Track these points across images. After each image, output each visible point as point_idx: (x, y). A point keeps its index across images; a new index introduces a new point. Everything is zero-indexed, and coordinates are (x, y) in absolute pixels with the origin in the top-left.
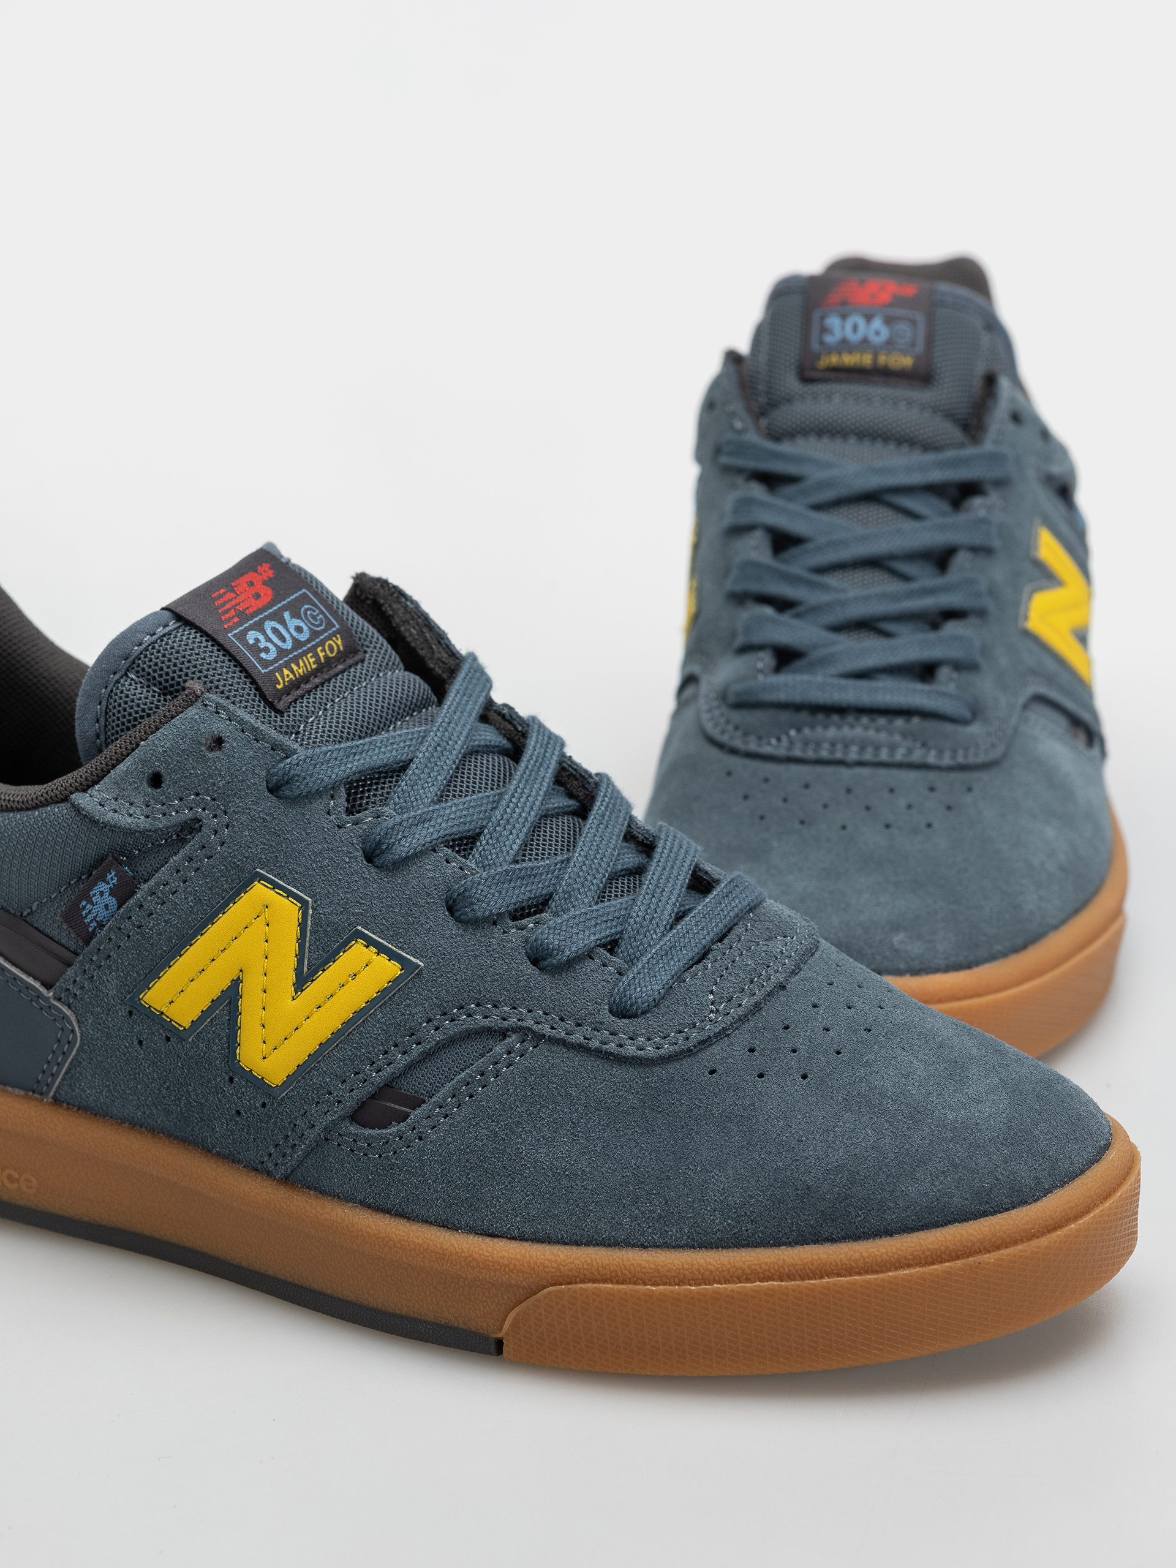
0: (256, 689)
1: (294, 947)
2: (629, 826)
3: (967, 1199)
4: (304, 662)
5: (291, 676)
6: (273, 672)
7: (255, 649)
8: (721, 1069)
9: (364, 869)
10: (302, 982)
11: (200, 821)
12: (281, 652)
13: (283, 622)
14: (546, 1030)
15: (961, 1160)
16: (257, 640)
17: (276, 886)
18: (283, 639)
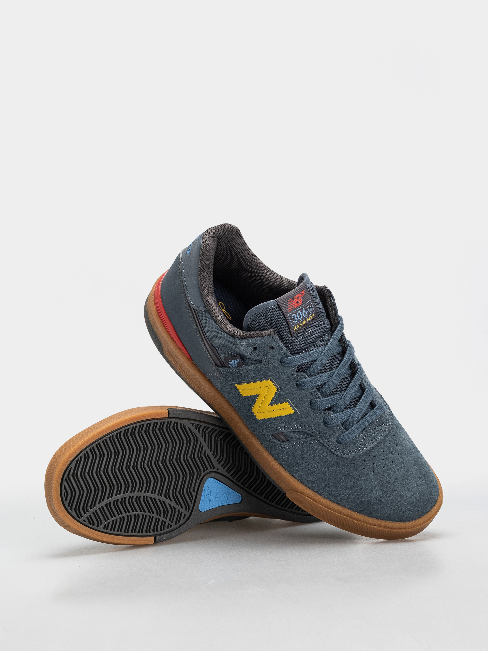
0: (289, 330)
1: (273, 396)
2: (361, 383)
3: (396, 517)
4: (303, 323)
5: (299, 327)
6: (295, 326)
7: (293, 319)
8: (356, 464)
9: (295, 387)
10: (271, 404)
11: (262, 361)
12: (299, 320)
13: (302, 312)
14: (321, 441)
15: (399, 507)
16: (294, 317)
17: (273, 383)
18: (300, 317)
